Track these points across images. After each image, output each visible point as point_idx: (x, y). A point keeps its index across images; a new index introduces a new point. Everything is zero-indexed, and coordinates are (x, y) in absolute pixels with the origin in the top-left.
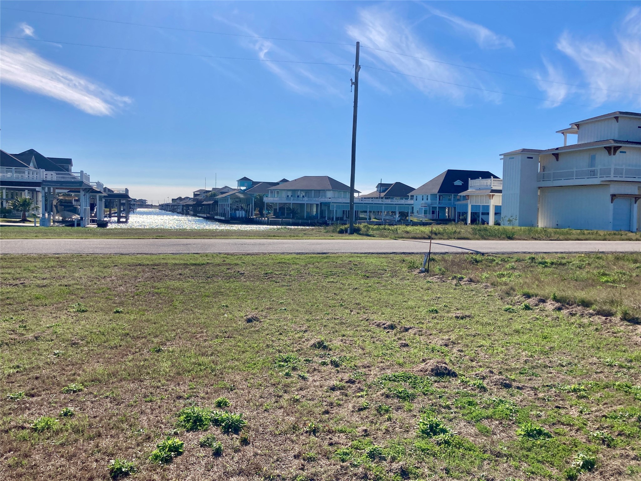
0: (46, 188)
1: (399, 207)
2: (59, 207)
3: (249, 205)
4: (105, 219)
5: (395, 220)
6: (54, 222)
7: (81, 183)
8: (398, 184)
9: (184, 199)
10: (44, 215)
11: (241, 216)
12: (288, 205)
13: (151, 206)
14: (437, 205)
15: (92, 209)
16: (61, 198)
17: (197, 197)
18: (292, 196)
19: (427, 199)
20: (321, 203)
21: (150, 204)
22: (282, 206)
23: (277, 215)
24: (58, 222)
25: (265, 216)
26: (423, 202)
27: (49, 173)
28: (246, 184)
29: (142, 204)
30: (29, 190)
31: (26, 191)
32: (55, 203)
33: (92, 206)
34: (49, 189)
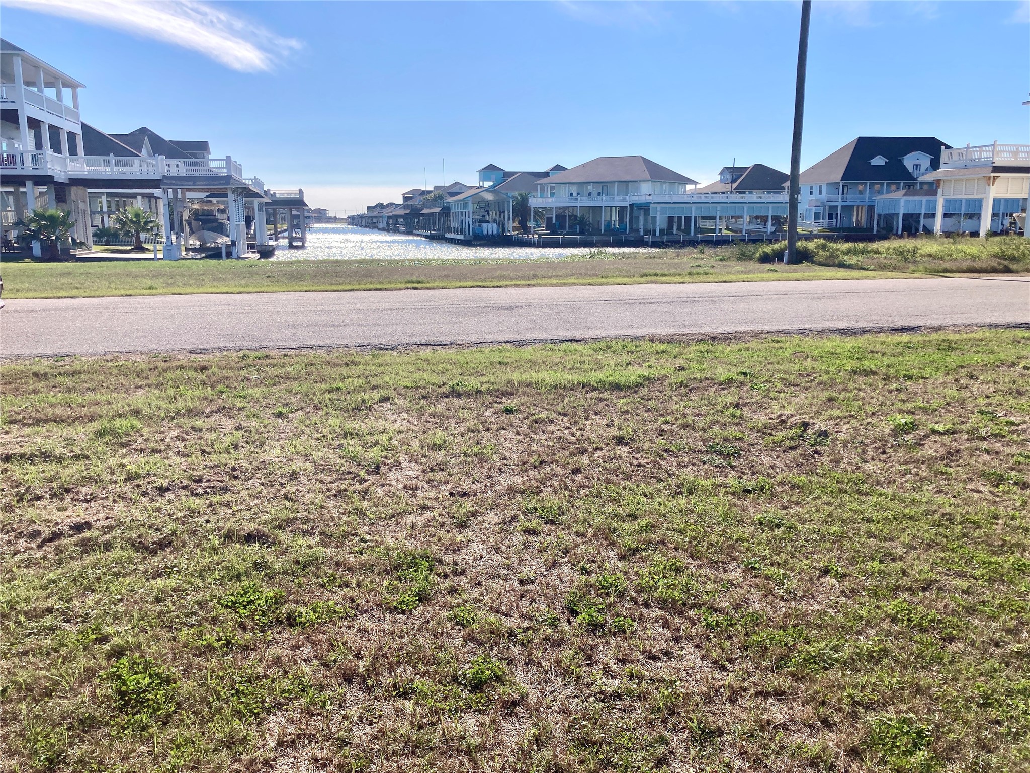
0: (170, 190)
1: (773, 208)
2: (194, 223)
3: (504, 212)
4: (271, 243)
5: (766, 232)
6: (187, 249)
7: (228, 179)
8: (759, 168)
9: (387, 206)
10: (168, 238)
11: (490, 232)
12: (571, 210)
13: (335, 220)
14: (839, 204)
15: (248, 226)
16: (196, 207)
17: (409, 203)
18: (578, 194)
19: (820, 193)
20: (632, 206)
21: (333, 216)
22: (560, 211)
23: (552, 228)
24: (194, 250)
25: (532, 230)
26: (813, 197)
27: (173, 162)
28: (493, 177)
29: (321, 216)
30: (143, 195)
31: (139, 197)
32: (186, 216)
33: (249, 221)
34: (175, 191)
